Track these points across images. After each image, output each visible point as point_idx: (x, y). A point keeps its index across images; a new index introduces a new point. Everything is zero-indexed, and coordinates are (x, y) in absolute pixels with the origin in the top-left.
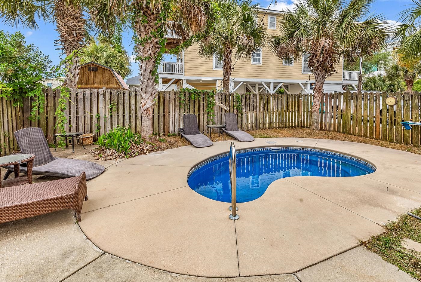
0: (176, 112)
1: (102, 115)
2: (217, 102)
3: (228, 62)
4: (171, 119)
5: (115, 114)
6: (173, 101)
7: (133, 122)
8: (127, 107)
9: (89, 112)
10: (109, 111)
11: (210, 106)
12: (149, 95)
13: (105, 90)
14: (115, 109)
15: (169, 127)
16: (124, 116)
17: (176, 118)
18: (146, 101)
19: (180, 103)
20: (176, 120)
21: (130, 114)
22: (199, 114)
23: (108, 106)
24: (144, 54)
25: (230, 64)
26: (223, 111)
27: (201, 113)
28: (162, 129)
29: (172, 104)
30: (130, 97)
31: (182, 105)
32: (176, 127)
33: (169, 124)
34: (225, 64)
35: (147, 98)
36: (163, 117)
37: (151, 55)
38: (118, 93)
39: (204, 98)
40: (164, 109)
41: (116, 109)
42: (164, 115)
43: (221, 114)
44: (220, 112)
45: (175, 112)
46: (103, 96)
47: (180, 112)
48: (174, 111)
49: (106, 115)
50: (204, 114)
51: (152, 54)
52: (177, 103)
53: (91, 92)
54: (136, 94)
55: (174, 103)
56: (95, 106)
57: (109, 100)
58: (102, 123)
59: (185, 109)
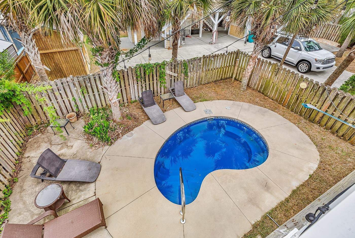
0: (135, 84)
1: (76, 96)
2: (168, 72)
4: (132, 91)
5: (86, 95)
6: (132, 77)
8: (95, 88)
9: (66, 97)
10: (81, 93)
11: (162, 76)
12: (114, 93)
13: (72, 78)
14: (85, 91)
15: (131, 95)
16: (94, 94)
17: (135, 89)
18: (112, 97)
19: (137, 78)
20: (135, 90)
21: (98, 92)
22: (153, 83)
23: (80, 91)
26: (173, 77)
27: (155, 81)
28: (125, 98)
29: (131, 80)
30: (95, 80)
31: (139, 79)
32: (136, 95)
33: (130, 93)
35: (112, 95)
36: (125, 91)
39: (156, 70)
40: (125, 83)
41: (86, 91)
42: (126, 89)
43: (171, 80)
44: (170, 78)
45: (134, 85)
46: (73, 83)
47: (137, 84)
48: (133, 85)
49: (79, 97)
50: (157, 82)
52: (135, 78)
53: (62, 82)
55: (132, 79)
56: (69, 92)
57: (78, 85)
58: (78, 103)
59: (141, 82)
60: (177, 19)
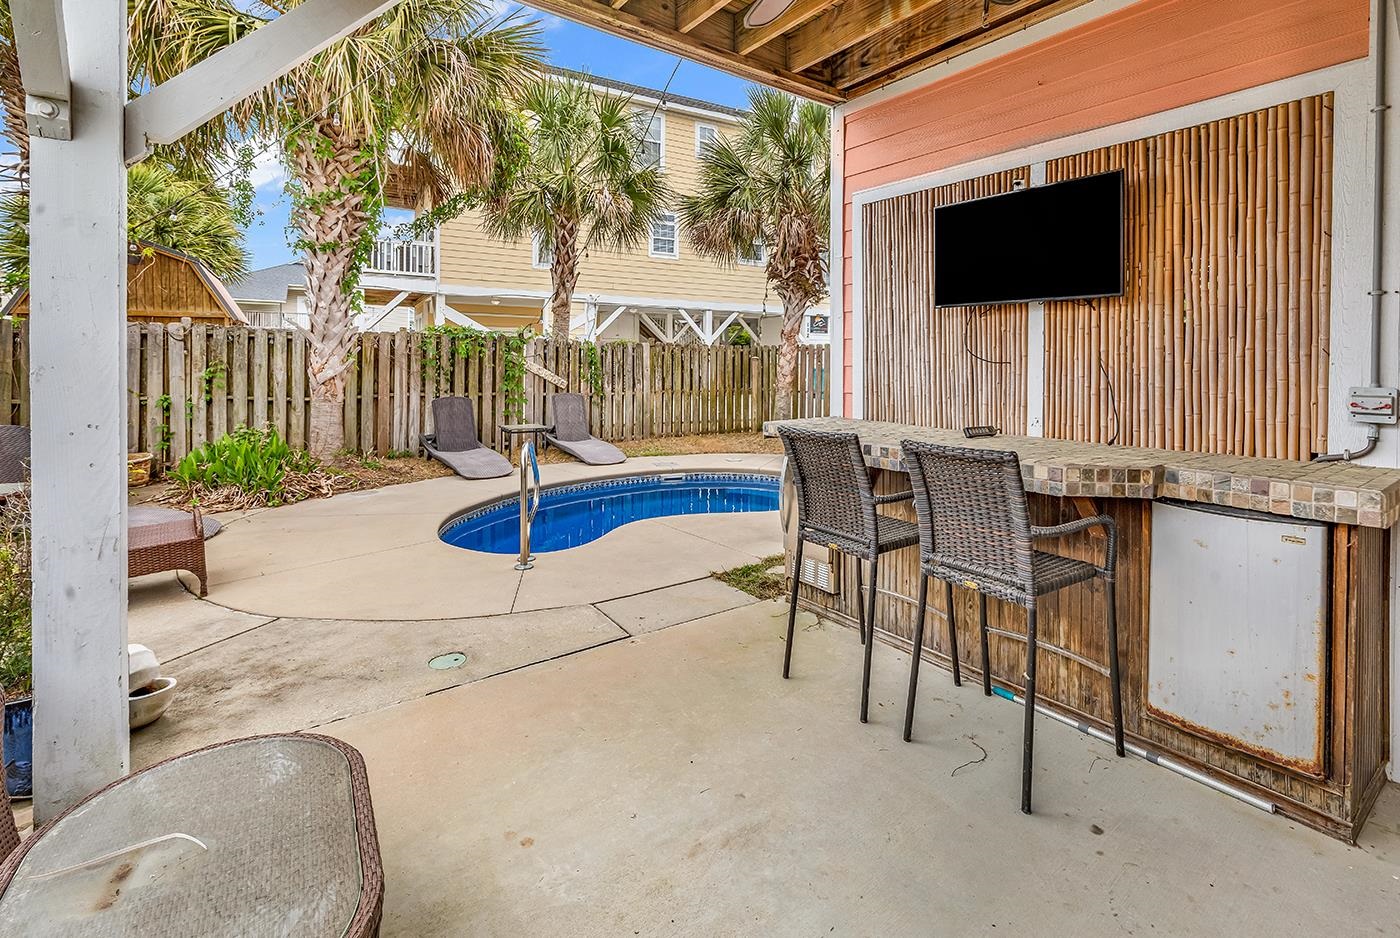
0: (412, 391)
1: (177, 396)
2: (535, 367)
3: (566, 257)
4: (397, 411)
5: (219, 397)
6: (405, 361)
7: (278, 419)
8: (261, 377)
9: (137, 390)
10: (200, 387)
11: (512, 374)
12: (333, 343)
13: (188, 327)
14: (220, 380)
15: (391, 433)
16: (249, 401)
17: (411, 409)
18: (324, 361)
19: (423, 367)
20: (411, 413)
21: (269, 396)
22: (480, 398)
23: (200, 374)
24: (321, 235)
25: (571, 262)
26: (551, 388)
27: (487, 394)
28: (367, 437)
29: (401, 369)
30: (271, 347)
31: (430, 372)
32: (411, 434)
33: (391, 424)
34: (558, 262)
35: (327, 351)
36: (371, 406)
37: (340, 237)
38: (233, 337)
39: (494, 352)
40: (376, 381)
41: (225, 383)
42: (376, 400)
43: (544, 397)
44: (542, 390)
45: (409, 391)
46: (183, 343)
47: (423, 391)
48: (405, 389)
49: (190, 400)
50: (494, 397)
51: (345, 235)
52: (416, 367)
53: (143, 332)
54: (289, 341)
55: (405, 367)
56: (155, 372)
57: (202, 354)
58: (177, 423)
59: (438, 382)
60: (564, 235)
